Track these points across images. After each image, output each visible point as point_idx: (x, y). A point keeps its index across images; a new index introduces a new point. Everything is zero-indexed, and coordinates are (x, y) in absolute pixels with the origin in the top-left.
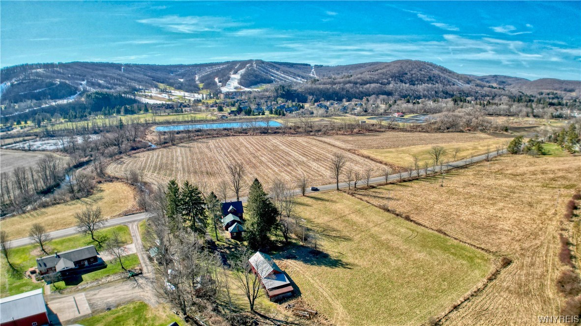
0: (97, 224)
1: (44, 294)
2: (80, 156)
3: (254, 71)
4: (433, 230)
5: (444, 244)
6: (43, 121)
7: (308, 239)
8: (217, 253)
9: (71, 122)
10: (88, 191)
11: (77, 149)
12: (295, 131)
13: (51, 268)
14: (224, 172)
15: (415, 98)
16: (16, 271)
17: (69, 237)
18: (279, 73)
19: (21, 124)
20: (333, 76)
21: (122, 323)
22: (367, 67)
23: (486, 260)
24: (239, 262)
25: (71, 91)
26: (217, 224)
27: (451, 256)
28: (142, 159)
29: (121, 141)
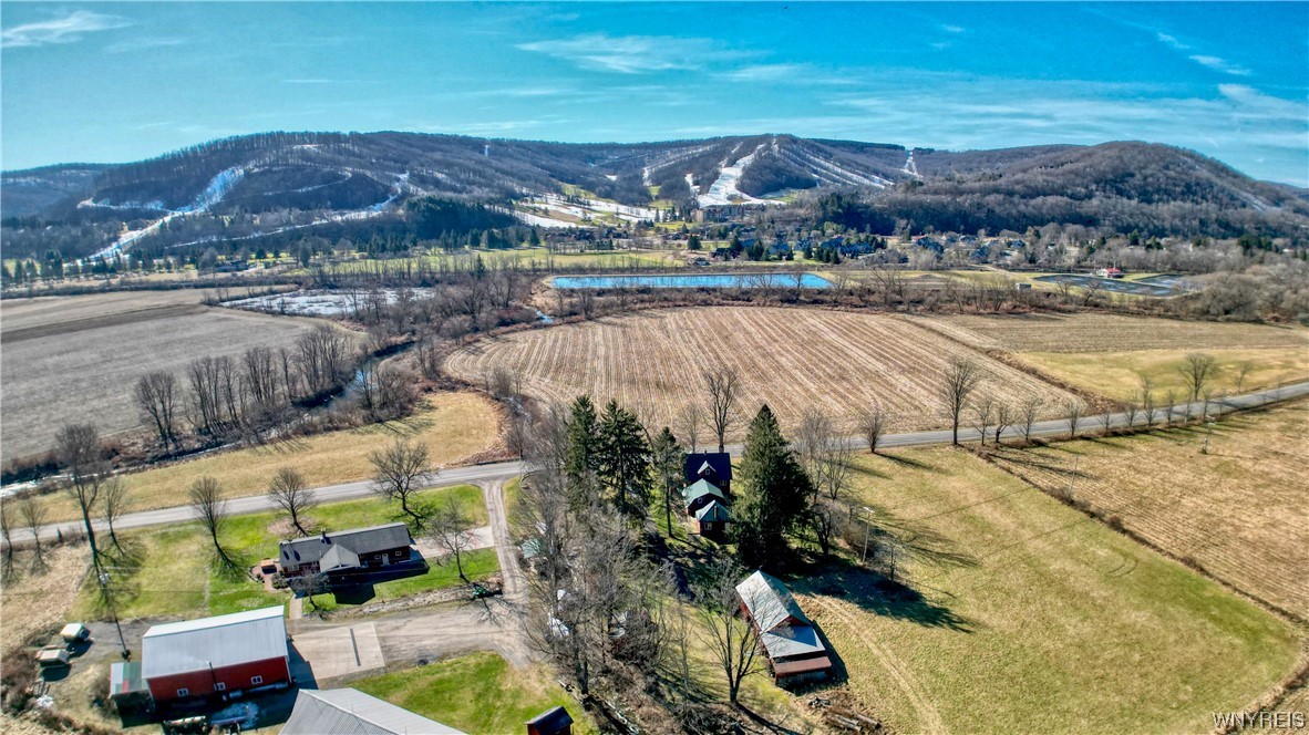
0: (416, 477)
1: (288, 617)
2: (389, 332)
3: (775, 159)
4: (1173, 556)
5: (1198, 595)
6: (315, 254)
7: (877, 554)
8: (667, 564)
9: (373, 258)
10: (403, 408)
11: (384, 316)
12: (861, 299)
13: (310, 564)
14: (694, 386)
15: (1151, 234)
16: (230, 565)
17: (354, 501)
18: (830, 166)
19: (265, 257)
20: (957, 176)
21: (447, 695)
22: (1037, 157)
23: (1287, 640)
24: (713, 591)
25: (377, 195)
26: (673, 499)
27: (1210, 625)
28: (522, 346)
29: (478, 304)
